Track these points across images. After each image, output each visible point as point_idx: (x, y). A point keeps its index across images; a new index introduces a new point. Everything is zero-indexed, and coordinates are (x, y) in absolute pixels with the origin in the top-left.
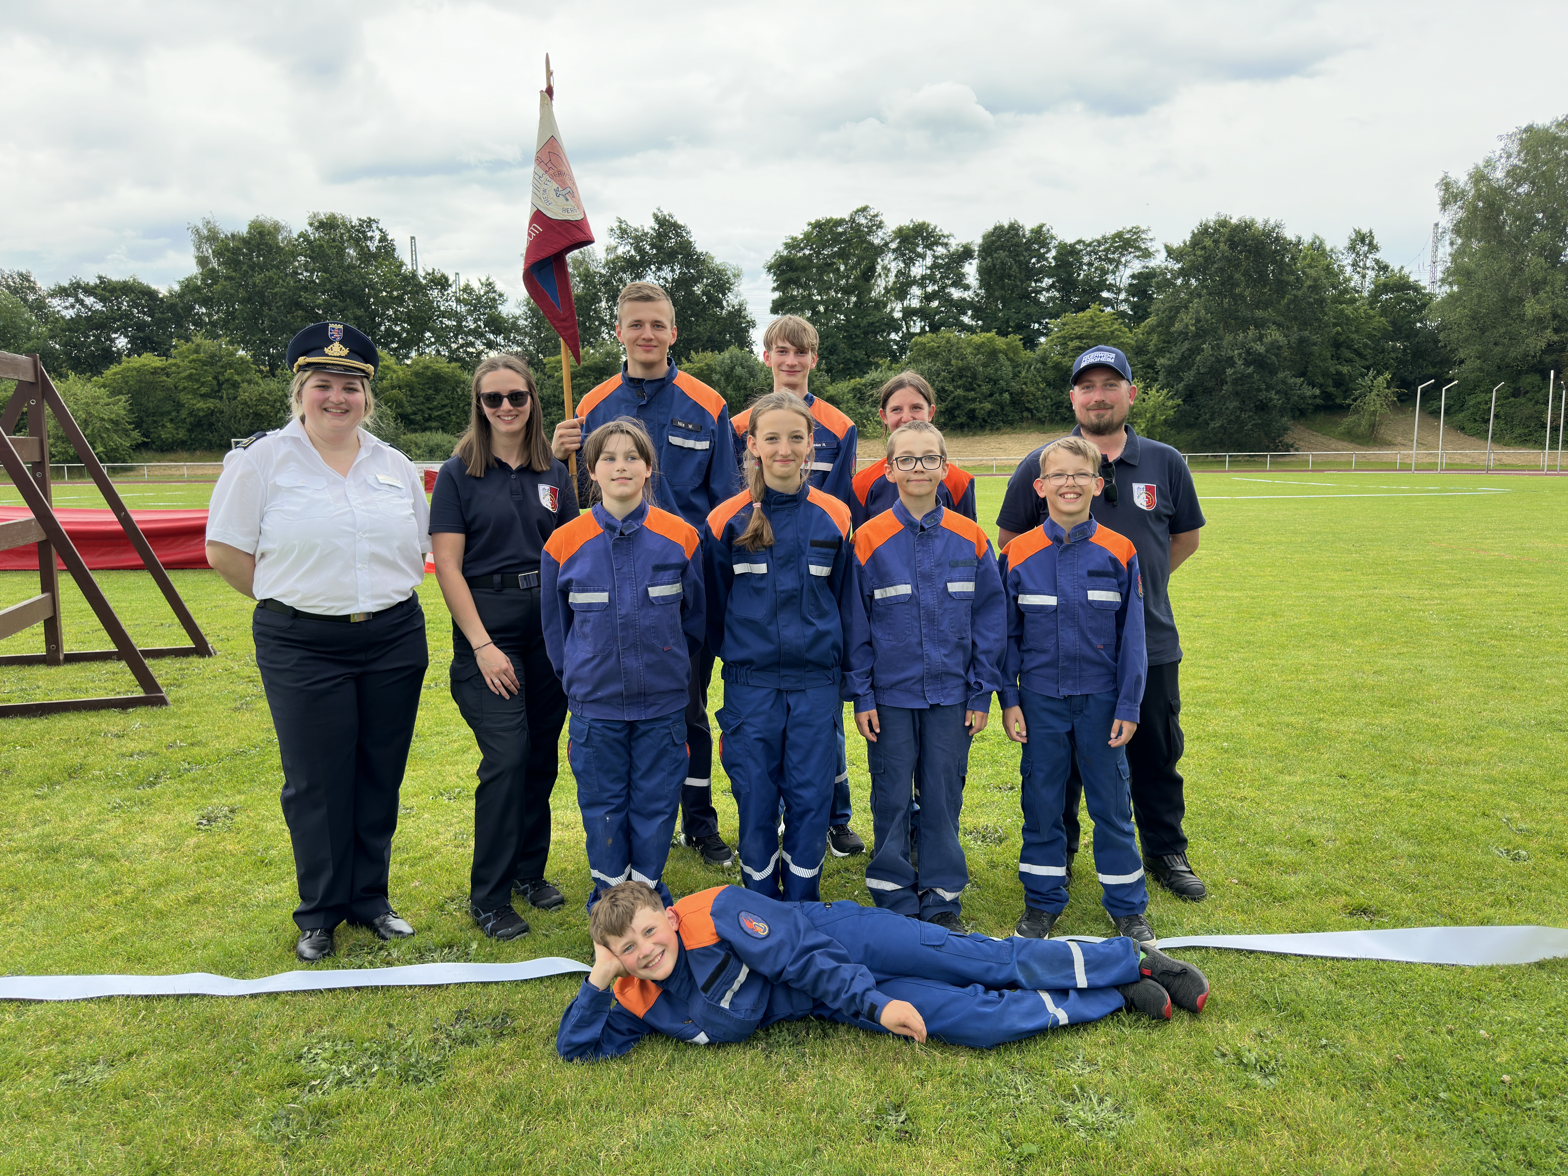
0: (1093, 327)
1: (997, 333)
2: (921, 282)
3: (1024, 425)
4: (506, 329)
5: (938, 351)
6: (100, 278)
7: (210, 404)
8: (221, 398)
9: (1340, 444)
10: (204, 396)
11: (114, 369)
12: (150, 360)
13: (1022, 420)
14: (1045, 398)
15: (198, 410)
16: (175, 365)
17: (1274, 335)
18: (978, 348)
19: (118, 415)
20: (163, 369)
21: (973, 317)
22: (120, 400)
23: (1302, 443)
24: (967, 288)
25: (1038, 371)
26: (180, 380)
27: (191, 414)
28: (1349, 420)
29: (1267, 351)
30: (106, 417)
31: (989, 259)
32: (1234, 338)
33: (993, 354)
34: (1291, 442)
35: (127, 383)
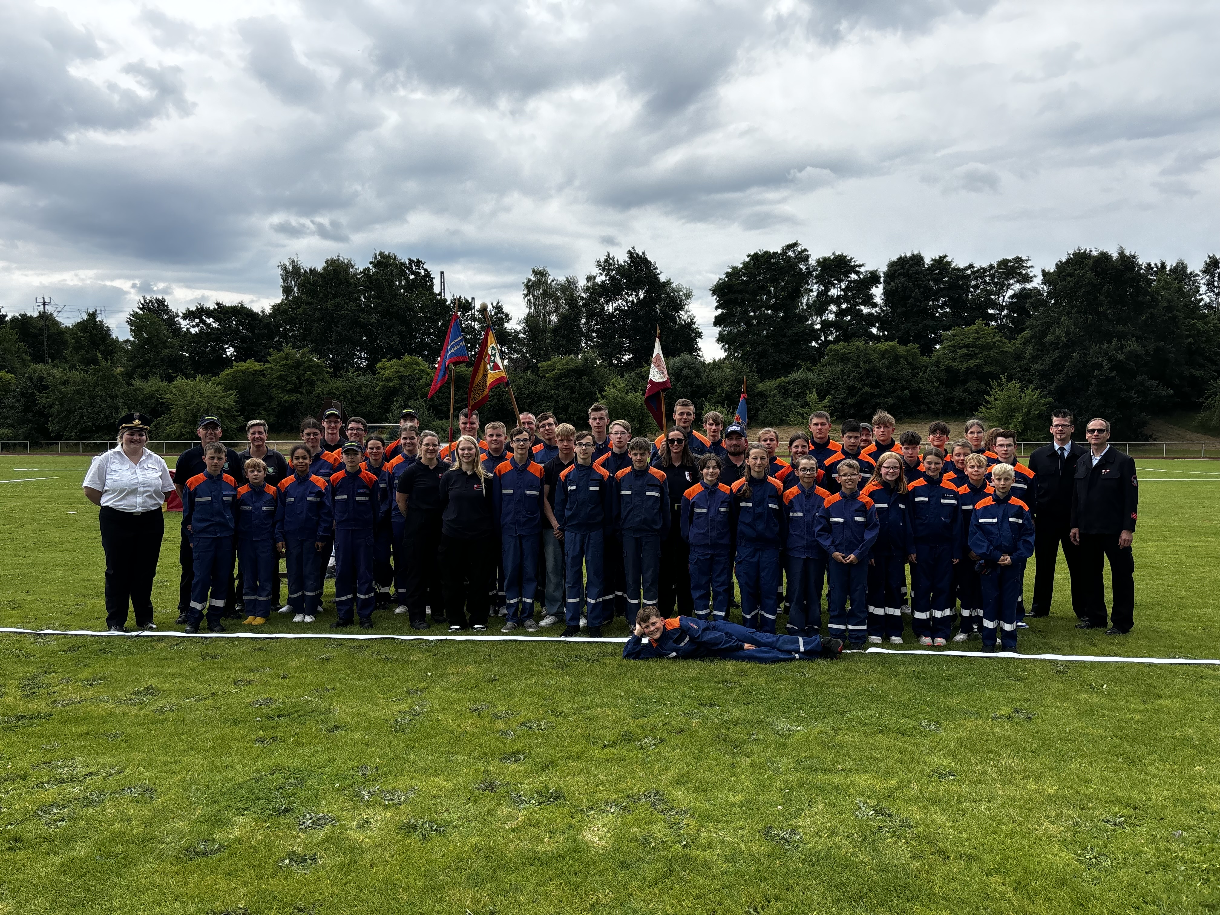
0: (978, 338)
1: (898, 342)
2: (837, 301)
3: (922, 416)
4: (509, 340)
5: (849, 356)
6: (218, 304)
7: (294, 397)
8: (301, 393)
9: (1195, 436)
10: (289, 392)
11: (228, 371)
12: (252, 365)
13: (920, 412)
14: (938, 394)
15: (285, 401)
16: (270, 368)
17: (1133, 346)
18: (883, 354)
19: (229, 405)
20: (260, 371)
21: (879, 329)
22: (231, 394)
23: (1160, 435)
24: (875, 305)
25: (933, 372)
26: (273, 379)
27: (279, 405)
28: (1203, 415)
29: (1126, 359)
30: (222, 407)
31: (892, 284)
32: (1100, 347)
33: (896, 358)
34: (1149, 433)
35: (235, 381)
